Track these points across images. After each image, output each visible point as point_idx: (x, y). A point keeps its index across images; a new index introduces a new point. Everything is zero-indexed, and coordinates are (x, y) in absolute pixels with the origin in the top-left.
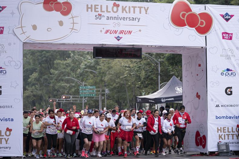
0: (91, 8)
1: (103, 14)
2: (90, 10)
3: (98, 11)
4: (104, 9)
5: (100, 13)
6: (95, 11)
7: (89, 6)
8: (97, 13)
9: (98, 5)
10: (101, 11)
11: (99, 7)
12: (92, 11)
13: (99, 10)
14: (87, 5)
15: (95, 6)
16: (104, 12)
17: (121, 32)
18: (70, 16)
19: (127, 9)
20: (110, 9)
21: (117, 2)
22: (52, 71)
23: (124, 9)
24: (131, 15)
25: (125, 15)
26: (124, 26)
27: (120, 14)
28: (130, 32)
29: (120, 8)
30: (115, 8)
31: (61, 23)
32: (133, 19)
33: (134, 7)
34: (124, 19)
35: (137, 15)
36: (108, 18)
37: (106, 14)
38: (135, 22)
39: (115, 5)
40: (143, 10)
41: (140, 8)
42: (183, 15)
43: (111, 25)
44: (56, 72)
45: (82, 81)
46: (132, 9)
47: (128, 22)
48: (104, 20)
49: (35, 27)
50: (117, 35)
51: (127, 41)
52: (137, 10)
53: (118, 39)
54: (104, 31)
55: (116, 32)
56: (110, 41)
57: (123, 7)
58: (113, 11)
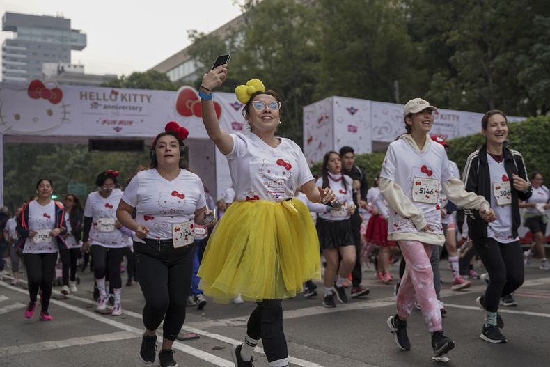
0: (86, 95)
1: (99, 102)
2: (84, 98)
3: (93, 100)
4: (101, 97)
5: (96, 101)
6: (91, 99)
7: (84, 93)
8: (92, 102)
9: (93, 93)
10: (98, 99)
11: (95, 95)
12: (86, 98)
13: (95, 97)
14: (81, 93)
15: (91, 93)
16: (100, 100)
17: (121, 122)
18: (60, 104)
19: (127, 97)
20: (107, 97)
21: (116, 90)
22: (34, 167)
23: (123, 97)
24: (132, 104)
25: (125, 103)
26: (124, 115)
27: (119, 102)
28: (131, 123)
29: (119, 97)
30: (113, 97)
31: (50, 113)
32: (134, 108)
33: (135, 95)
34: (123, 108)
35: (138, 103)
36: (105, 107)
37: (103, 103)
38: (137, 112)
39: (113, 92)
40: (145, 98)
41: (142, 96)
42: (190, 104)
43: (109, 115)
44: (39, 169)
45: (71, 178)
46: (133, 98)
47: (128, 111)
48: (101, 109)
49: (17, 117)
50: (116, 126)
51: (127, 132)
52: (139, 98)
53: (118, 130)
54: (101, 121)
55: (114, 122)
56: (107, 132)
57: (122, 95)
58: (111, 100)
